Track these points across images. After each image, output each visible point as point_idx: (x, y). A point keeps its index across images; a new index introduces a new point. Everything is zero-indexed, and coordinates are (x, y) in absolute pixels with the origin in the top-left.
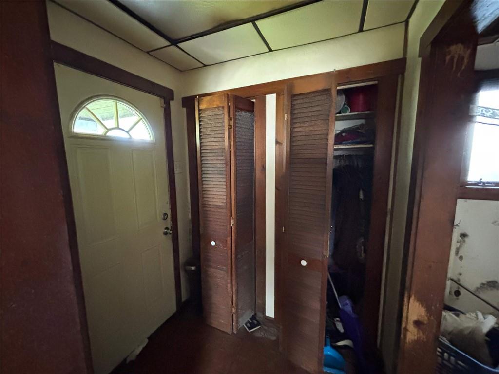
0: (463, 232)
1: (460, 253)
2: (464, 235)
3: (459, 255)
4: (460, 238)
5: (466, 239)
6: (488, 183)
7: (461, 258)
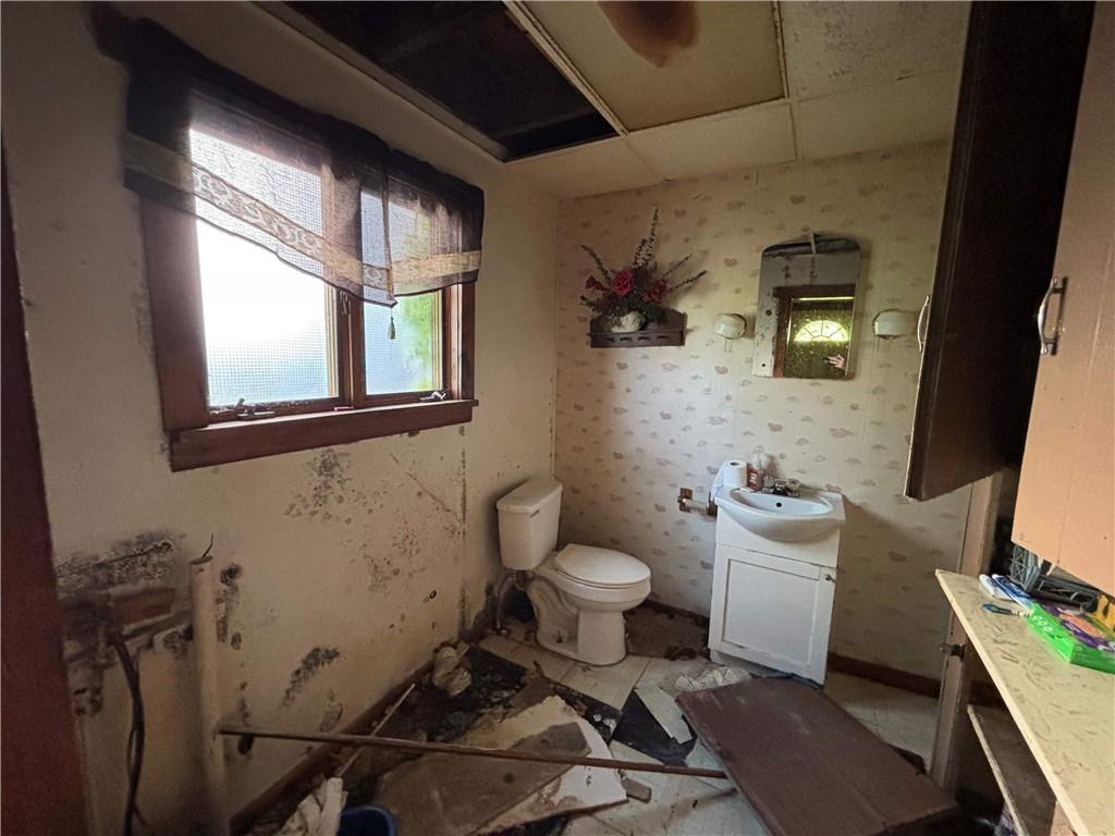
0: (226, 567)
1: (232, 630)
2: (231, 574)
3: (230, 636)
4: (224, 587)
5: (239, 581)
6: (260, 408)
7: (236, 640)
